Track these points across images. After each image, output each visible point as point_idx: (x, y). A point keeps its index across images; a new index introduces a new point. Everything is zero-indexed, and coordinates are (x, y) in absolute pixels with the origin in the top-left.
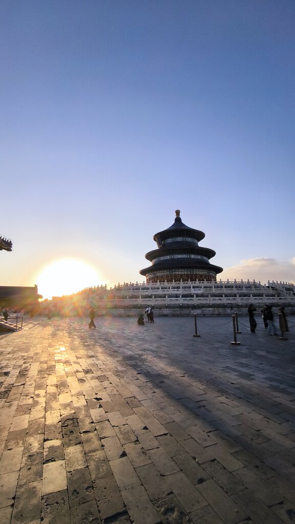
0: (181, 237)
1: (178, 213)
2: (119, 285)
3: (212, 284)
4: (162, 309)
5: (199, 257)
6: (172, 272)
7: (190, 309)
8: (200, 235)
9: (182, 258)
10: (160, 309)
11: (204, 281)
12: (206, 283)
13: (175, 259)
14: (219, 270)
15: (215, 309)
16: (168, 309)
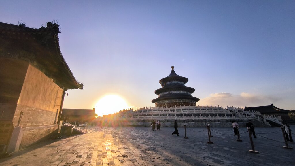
0: (175, 81)
1: (173, 67)
2: (140, 109)
3: (194, 108)
4: (165, 123)
5: (185, 92)
6: (170, 101)
7: (181, 123)
8: (186, 80)
9: (176, 93)
10: (164, 122)
11: (189, 106)
12: (190, 107)
13: (172, 93)
14: (197, 100)
15: (196, 122)
16: (168, 123)
